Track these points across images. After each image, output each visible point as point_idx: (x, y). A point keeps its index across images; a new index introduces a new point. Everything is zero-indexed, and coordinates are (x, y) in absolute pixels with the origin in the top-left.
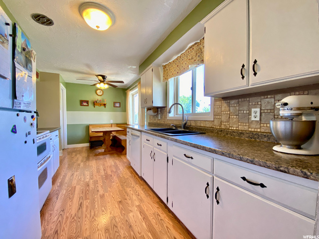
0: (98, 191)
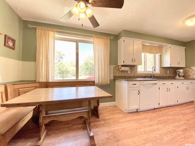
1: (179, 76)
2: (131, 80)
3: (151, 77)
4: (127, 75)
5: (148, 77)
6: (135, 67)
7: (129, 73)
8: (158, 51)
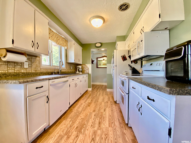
0: (95, 115)
1: (79, 71)
2: (32, 81)
3: (58, 73)
4: (22, 71)
5: (55, 74)
6: (37, 58)
7: (26, 66)
8: (65, 44)
